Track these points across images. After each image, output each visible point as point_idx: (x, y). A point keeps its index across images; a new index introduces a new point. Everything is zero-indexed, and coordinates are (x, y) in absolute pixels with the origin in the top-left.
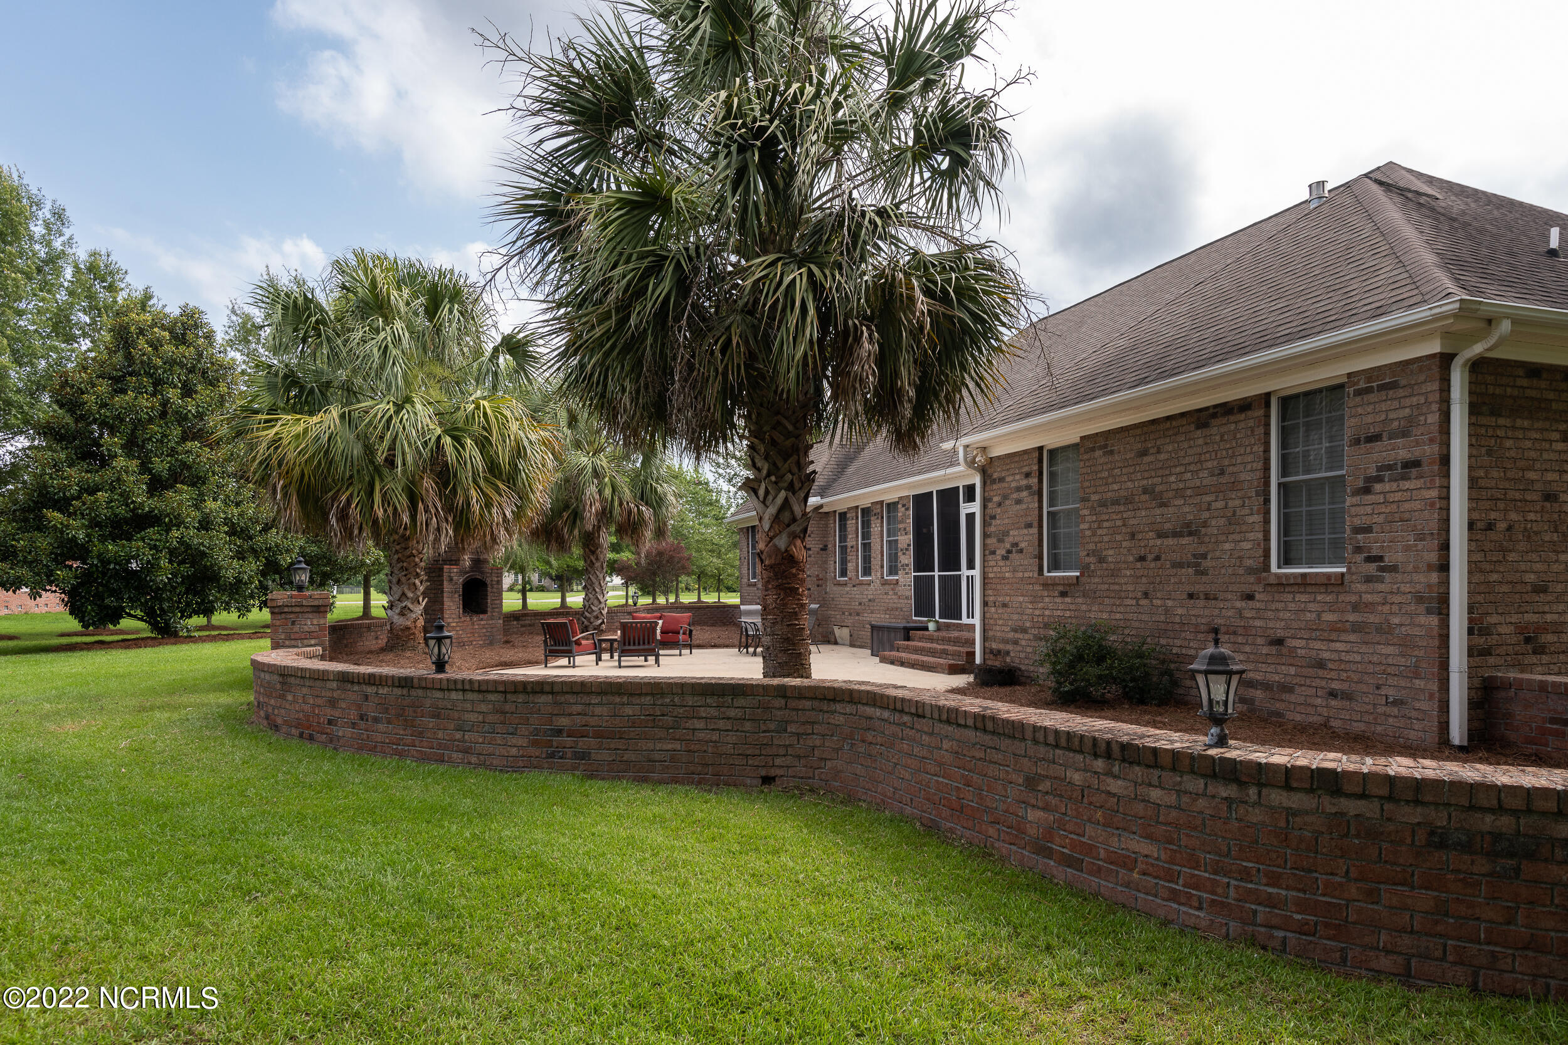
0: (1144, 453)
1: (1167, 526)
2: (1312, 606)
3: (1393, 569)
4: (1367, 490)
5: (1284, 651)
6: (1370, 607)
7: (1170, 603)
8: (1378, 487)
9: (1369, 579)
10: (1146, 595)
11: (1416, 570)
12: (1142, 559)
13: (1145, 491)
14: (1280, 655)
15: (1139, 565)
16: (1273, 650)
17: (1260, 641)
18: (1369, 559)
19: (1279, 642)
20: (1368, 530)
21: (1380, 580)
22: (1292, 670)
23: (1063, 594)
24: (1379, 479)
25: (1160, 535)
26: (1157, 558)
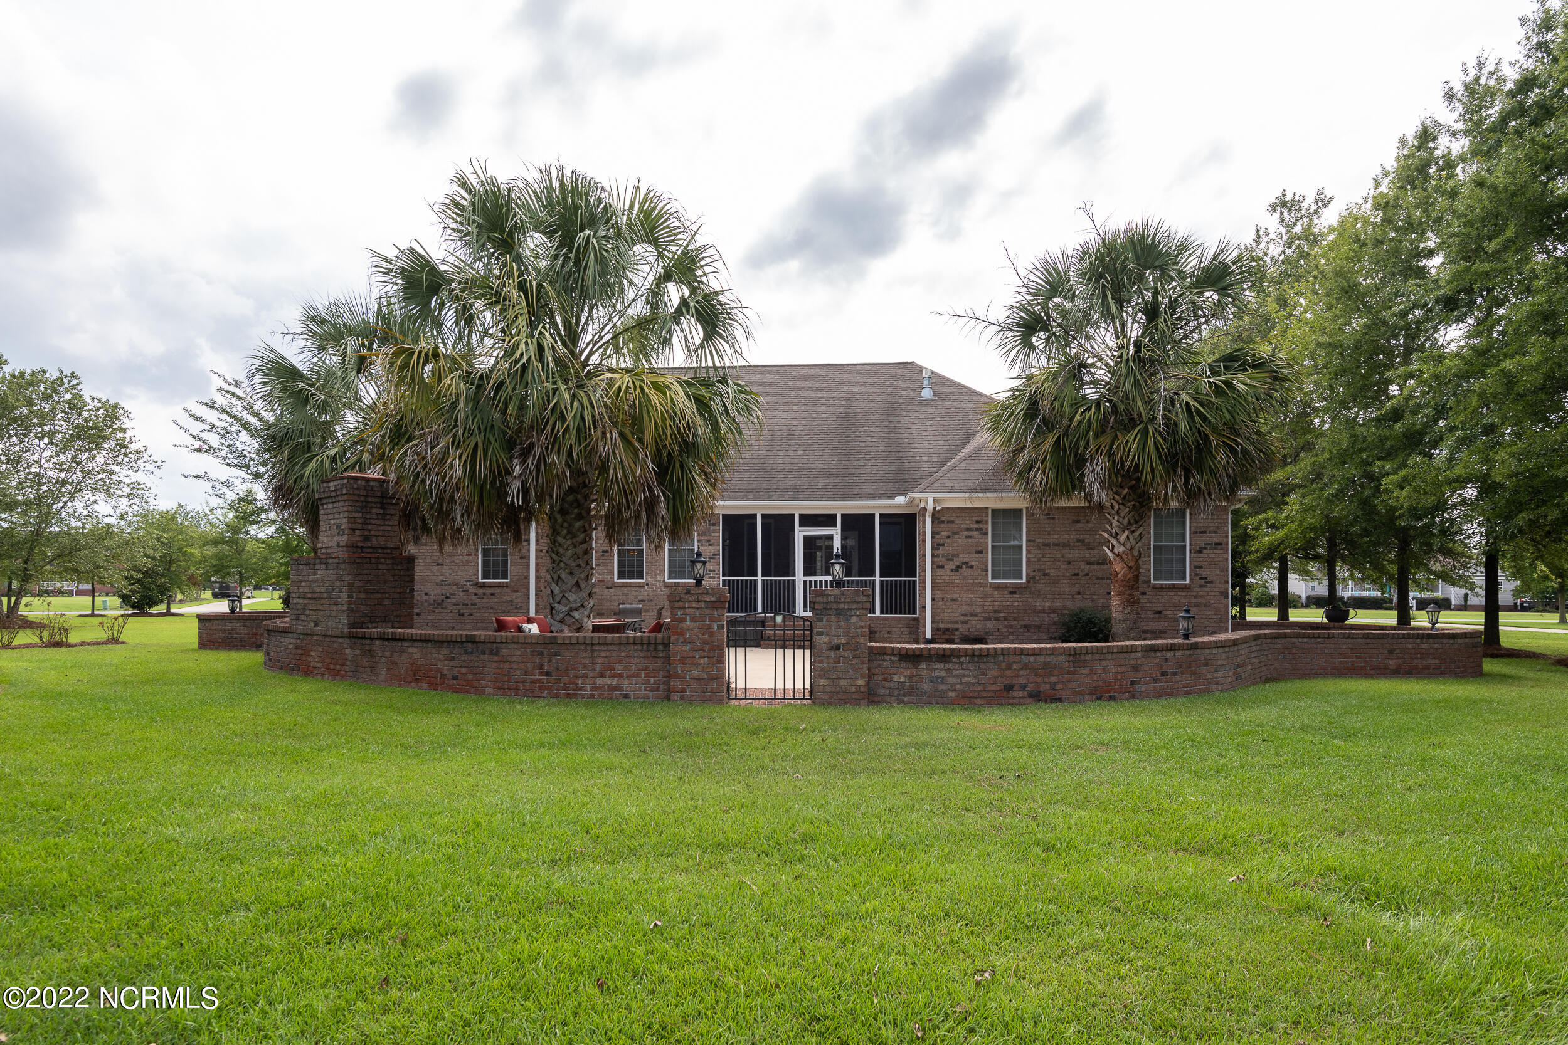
0: (1078, 522)
1: (1093, 559)
2: (1175, 597)
3: (1211, 582)
4: (1200, 552)
5: (1162, 616)
6: (1202, 597)
7: (1095, 597)
8: (1205, 551)
9: (1201, 586)
10: (1079, 593)
11: (1220, 583)
12: (1077, 575)
13: (1078, 541)
14: (1160, 618)
15: (1073, 578)
16: (1157, 616)
17: (1149, 612)
18: (1201, 578)
19: (1160, 612)
20: (1201, 567)
21: (1206, 586)
22: (1166, 624)
23: (1012, 593)
24: (1206, 548)
25: (1089, 563)
26: (1087, 575)
